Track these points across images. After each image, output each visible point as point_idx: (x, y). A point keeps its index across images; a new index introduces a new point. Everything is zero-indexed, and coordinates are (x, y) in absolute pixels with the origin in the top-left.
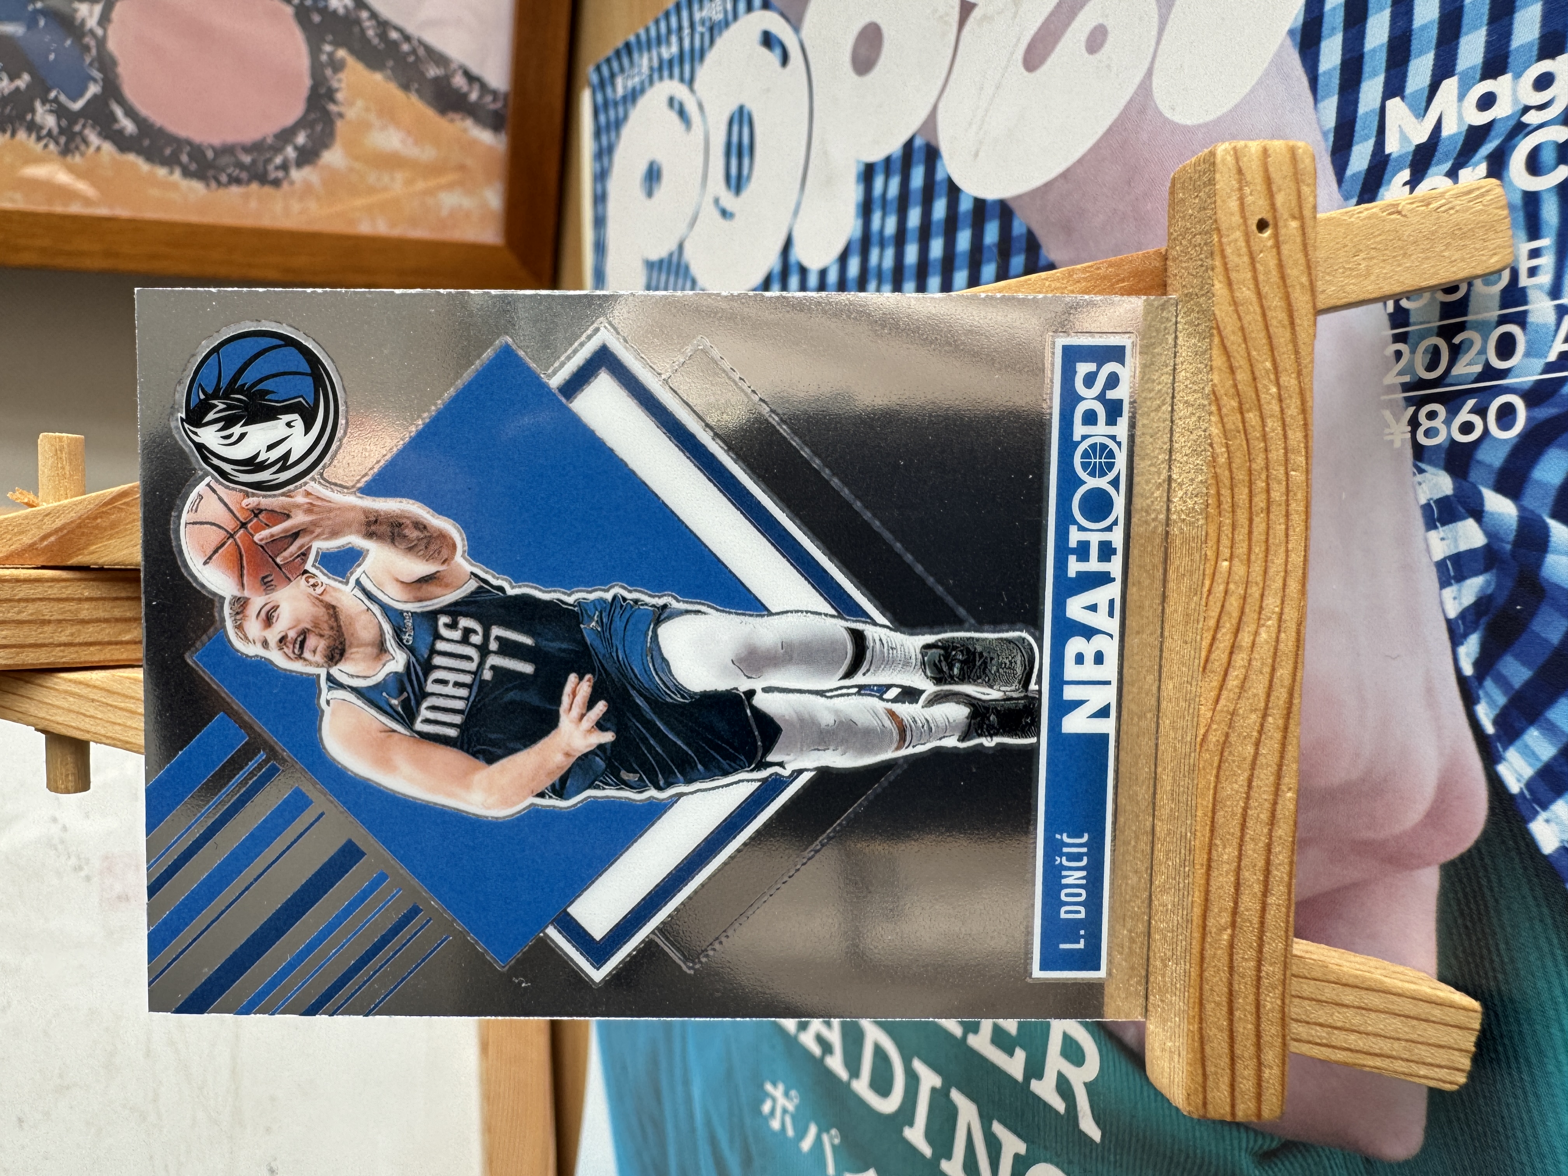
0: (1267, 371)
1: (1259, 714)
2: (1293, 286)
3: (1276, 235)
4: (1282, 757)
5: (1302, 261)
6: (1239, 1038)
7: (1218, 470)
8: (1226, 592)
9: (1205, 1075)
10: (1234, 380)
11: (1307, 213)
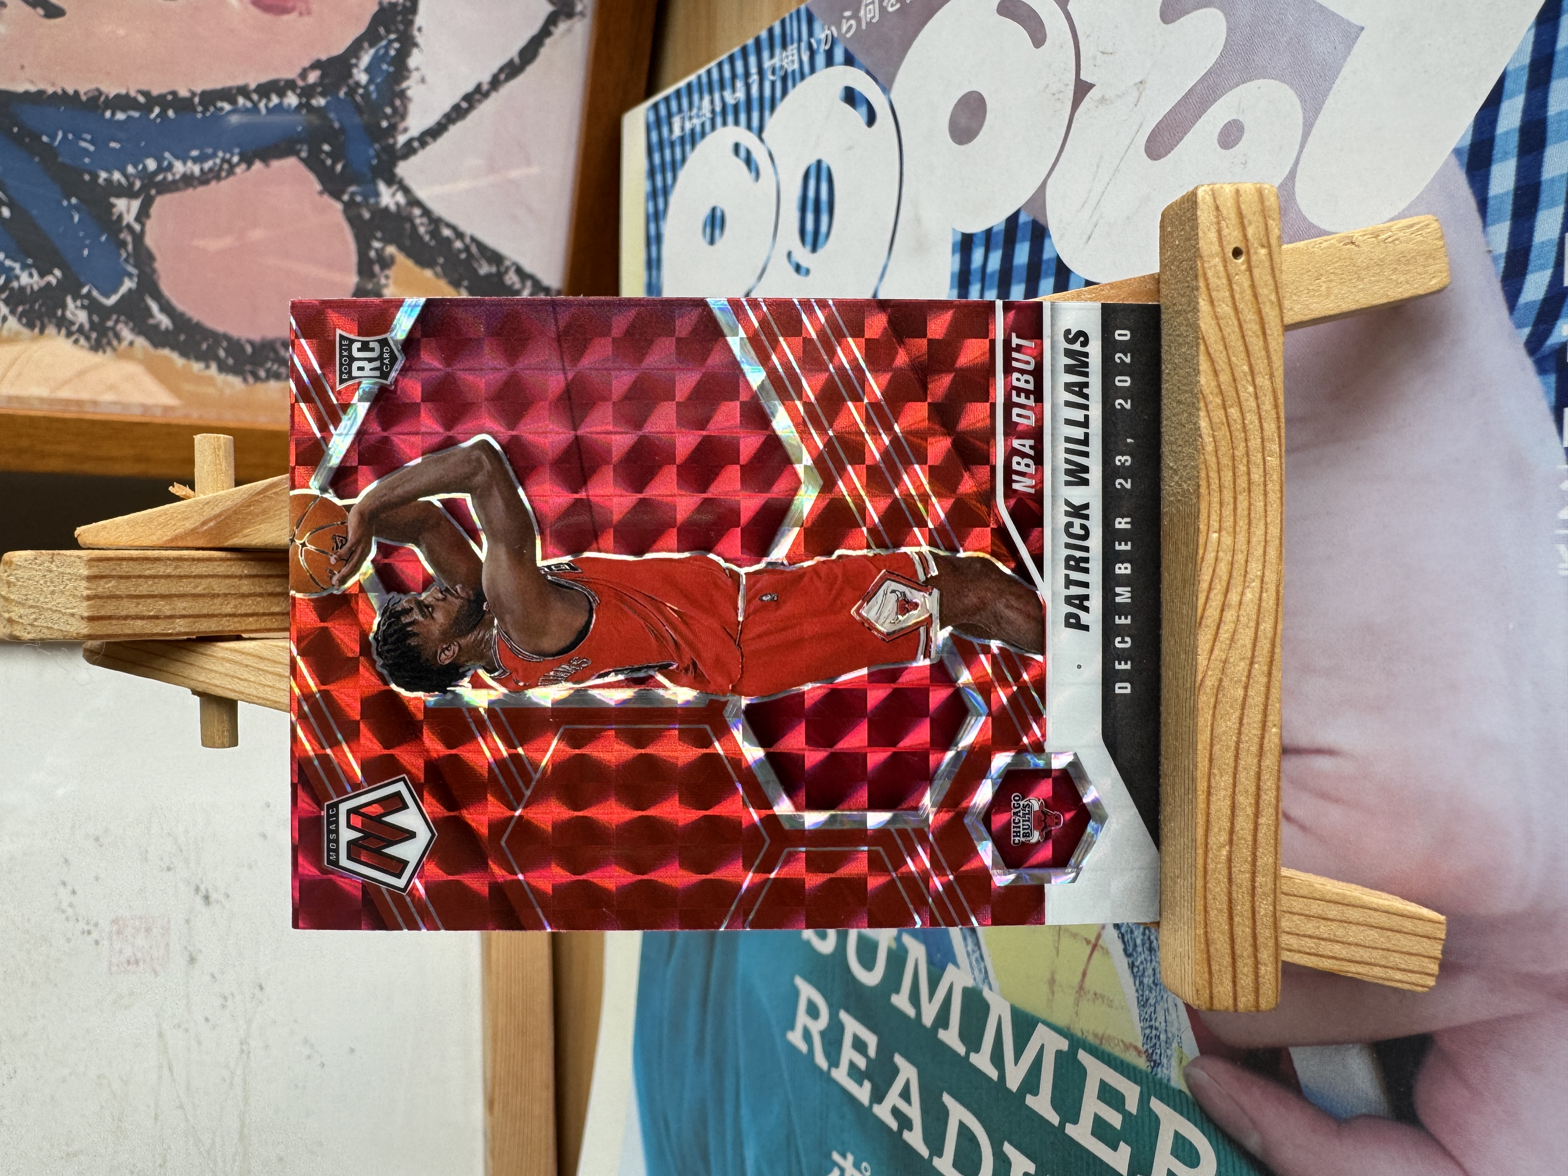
0: (1245, 374)
1: (1248, 662)
2: (1264, 303)
3: (1248, 261)
4: (1267, 698)
5: (1271, 282)
6: (1238, 941)
7: (1207, 457)
8: (1217, 559)
9: (1210, 973)
10: (1218, 381)
11: (1274, 242)
